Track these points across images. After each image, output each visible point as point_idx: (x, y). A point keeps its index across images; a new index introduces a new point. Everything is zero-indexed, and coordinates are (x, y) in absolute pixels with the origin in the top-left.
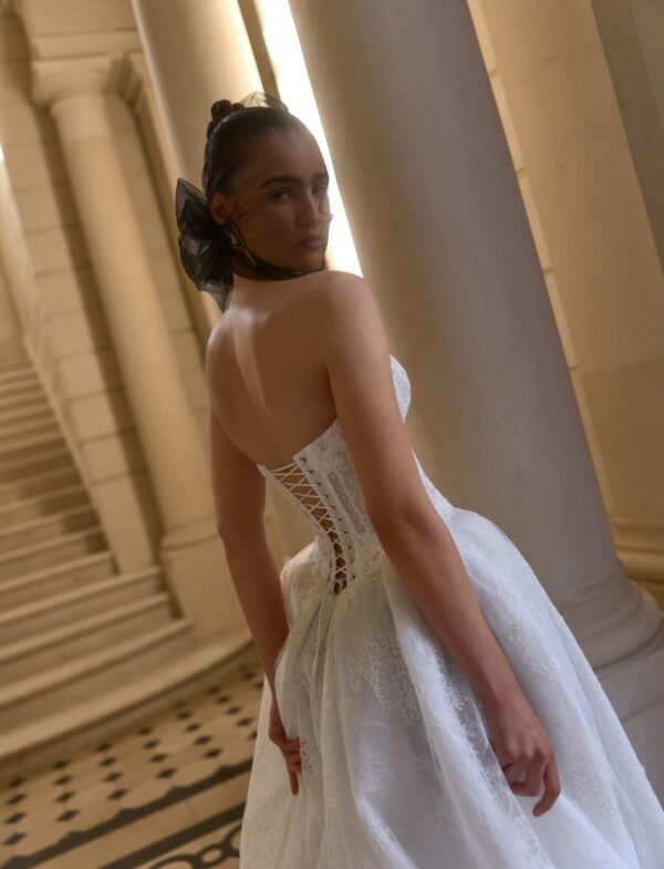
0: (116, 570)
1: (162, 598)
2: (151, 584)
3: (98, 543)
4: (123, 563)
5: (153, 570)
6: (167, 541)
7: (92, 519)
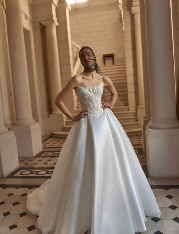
0: (128, 110)
1: (135, 117)
2: (134, 114)
3: (127, 104)
4: (130, 109)
5: (135, 112)
6: (138, 107)
7: (127, 100)
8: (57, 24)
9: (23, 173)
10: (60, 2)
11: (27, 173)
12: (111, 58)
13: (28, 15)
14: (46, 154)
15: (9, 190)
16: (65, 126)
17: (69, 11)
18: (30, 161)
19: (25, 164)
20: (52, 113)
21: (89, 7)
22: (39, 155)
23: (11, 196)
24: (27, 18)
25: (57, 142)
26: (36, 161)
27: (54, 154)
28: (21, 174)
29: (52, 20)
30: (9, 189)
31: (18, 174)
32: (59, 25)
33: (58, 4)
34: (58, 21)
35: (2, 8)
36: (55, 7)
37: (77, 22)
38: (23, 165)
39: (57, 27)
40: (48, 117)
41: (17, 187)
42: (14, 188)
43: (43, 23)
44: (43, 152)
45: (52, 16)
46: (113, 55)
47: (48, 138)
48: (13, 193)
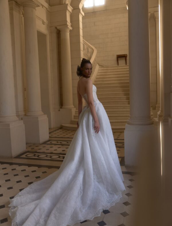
8: (71, 28)
9: (28, 156)
10: (74, 9)
11: (31, 155)
12: (124, 58)
13: (45, 20)
14: (51, 142)
15: (14, 167)
16: (73, 120)
17: (82, 16)
18: (36, 147)
19: (32, 149)
20: (63, 107)
21: (106, 10)
22: (45, 143)
23: (14, 171)
24: (44, 23)
25: (64, 133)
26: (41, 147)
27: (58, 142)
28: (26, 156)
29: (66, 25)
30: (14, 165)
31: (24, 156)
32: (73, 29)
33: (72, 10)
34: (72, 26)
35: (22, 17)
36: (70, 13)
37: (94, 24)
38: (29, 149)
39: (70, 31)
40: (59, 110)
41: (20, 165)
42: (18, 166)
43: (58, 28)
44: (49, 141)
45: (66, 21)
46: (126, 55)
47: (58, 130)
48: (16, 169)
